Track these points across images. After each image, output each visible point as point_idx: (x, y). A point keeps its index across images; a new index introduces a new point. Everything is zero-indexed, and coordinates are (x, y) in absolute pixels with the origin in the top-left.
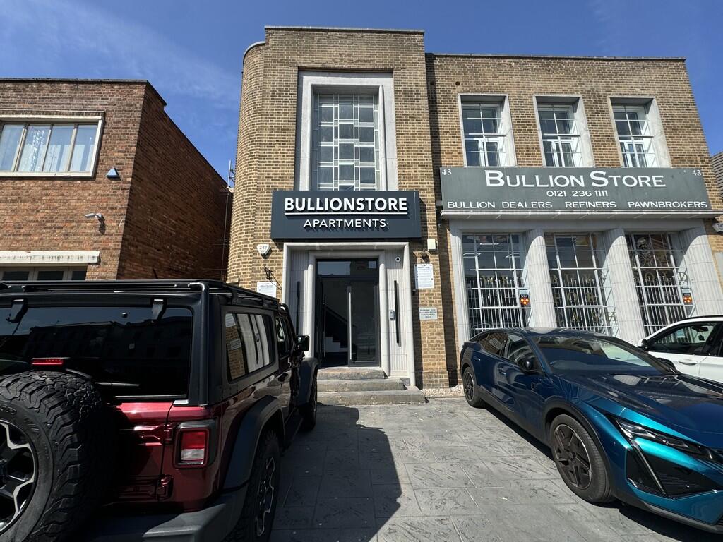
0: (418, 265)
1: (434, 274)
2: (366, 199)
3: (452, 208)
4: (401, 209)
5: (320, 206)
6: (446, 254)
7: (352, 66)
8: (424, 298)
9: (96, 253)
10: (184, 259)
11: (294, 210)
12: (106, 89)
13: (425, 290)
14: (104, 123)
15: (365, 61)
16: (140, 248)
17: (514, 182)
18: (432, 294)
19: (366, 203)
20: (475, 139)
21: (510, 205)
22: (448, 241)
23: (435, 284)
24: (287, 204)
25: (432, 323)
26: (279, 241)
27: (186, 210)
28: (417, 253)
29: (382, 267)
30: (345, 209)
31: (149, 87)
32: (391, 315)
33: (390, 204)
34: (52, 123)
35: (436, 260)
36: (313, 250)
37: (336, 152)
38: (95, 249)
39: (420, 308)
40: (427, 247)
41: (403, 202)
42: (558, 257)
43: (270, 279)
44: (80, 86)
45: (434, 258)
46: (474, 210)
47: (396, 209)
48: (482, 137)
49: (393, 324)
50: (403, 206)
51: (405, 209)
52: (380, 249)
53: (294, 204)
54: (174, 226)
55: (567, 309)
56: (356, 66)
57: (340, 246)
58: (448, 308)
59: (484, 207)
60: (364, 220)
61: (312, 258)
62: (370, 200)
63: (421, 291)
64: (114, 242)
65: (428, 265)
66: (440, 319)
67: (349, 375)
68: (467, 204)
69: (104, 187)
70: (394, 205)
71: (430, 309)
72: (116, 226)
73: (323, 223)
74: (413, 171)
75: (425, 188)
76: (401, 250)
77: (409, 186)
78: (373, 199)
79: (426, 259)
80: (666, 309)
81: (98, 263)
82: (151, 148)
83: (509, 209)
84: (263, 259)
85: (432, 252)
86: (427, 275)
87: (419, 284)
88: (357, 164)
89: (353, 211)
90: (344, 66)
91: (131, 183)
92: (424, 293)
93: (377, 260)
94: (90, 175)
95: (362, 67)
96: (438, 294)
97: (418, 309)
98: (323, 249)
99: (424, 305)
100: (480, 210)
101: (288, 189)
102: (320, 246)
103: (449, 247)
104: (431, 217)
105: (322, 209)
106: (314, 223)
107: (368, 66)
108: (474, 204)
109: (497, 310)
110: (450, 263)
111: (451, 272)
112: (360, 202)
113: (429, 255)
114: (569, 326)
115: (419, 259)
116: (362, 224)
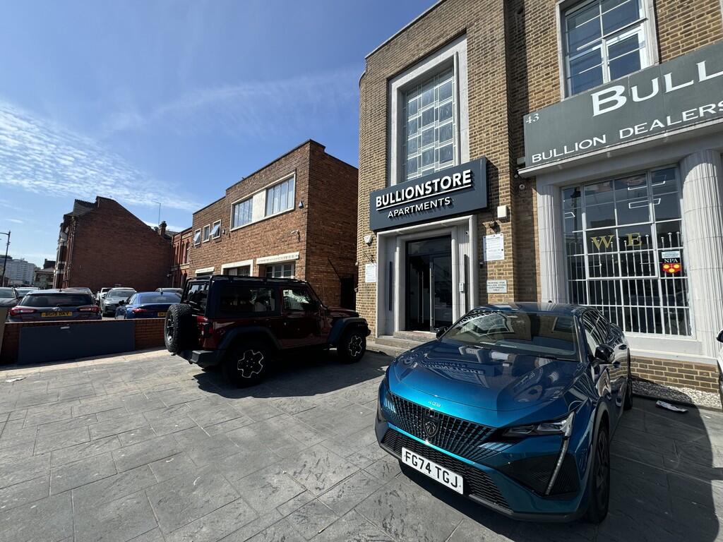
0: (487, 237)
1: (505, 244)
2: (433, 182)
4: (465, 182)
5: (399, 198)
8: (492, 270)
9: (298, 253)
11: (383, 205)
13: (494, 262)
14: (296, 174)
16: (318, 247)
18: (502, 266)
19: (432, 185)
23: (505, 255)
24: (377, 202)
25: (501, 297)
28: (486, 224)
29: (453, 242)
32: (461, 288)
33: (455, 180)
35: (508, 228)
37: (420, 141)
38: (297, 251)
39: (488, 281)
40: (497, 216)
41: (467, 174)
43: (372, 261)
45: (506, 227)
47: (459, 183)
48: (600, 42)
49: (463, 296)
50: (467, 179)
51: (469, 181)
52: (451, 226)
53: (382, 200)
59: (584, 148)
60: (432, 202)
61: (398, 242)
62: (435, 181)
63: (490, 263)
64: (303, 246)
65: (498, 235)
66: (510, 293)
68: (560, 150)
69: (298, 214)
71: (499, 281)
72: (304, 236)
73: (401, 211)
74: (485, 135)
75: (498, 149)
77: (481, 154)
78: (438, 180)
79: (496, 228)
81: (299, 259)
84: (368, 247)
85: (503, 220)
86: (497, 247)
87: (487, 257)
88: (436, 146)
89: (423, 195)
91: (308, 208)
92: (493, 266)
93: (449, 237)
94: (293, 208)
95: (436, 46)
96: (509, 266)
97: (486, 282)
99: (493, 278)
101: (382, 188)
104: (504, 181)
105: (400, 200)
106: (395, 213)
110: (535, 228)
111: (536, 239)
112: (429, 185)
113: (500, 224)
115: (488, 231)
116: (430, 206)
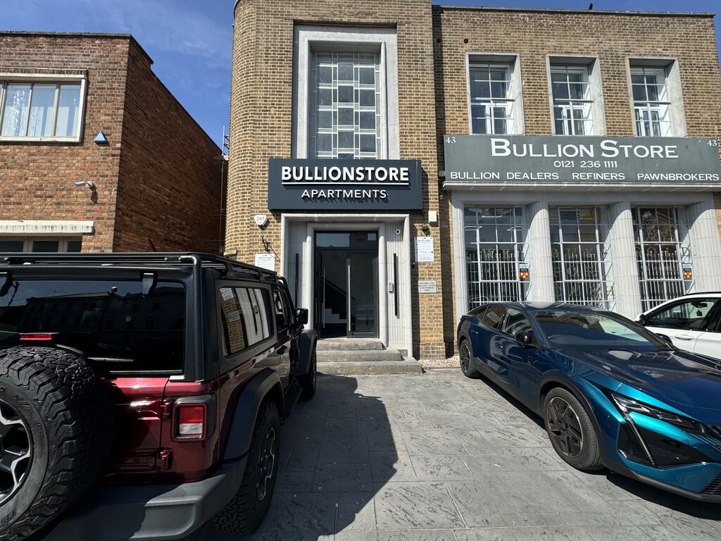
0: (419, 238)
1: (434, 247)
2: (366, 169)
3: (455, 179)
4: (402, 179)
5: (319, 176)
6: (447, 226)
7: (353, 19)
8: (423, 271)
9: (90, 223)
10: (181, 230)
11: (292, 180)
12: (86, 44)
13: (424, 263)
14: (88, 83)
15: (367, 14)
16: (134, 218)
17: (520, 151)
18: (432, 268)
19: (365, 172)
20: (482, 104)
21: (515, 175)
22: (450, 213)
23: (435, 257)
24: (284, 173)
25: (431, 296)
26: (276, 212)
27: (180, 179)
28: (418, 226)
29: (381, 239)
30: (344, 178)
31: (133, 42)
32: (390, 288)
33: (391, 174)
34: (33, 82)
35: (437, 233)
36: (312, 221)
37: (335, 117)
38: (88, 219)
39: (419, 282)
40: (428, 219)
41: (404, 171)
42: (561, 231)
43: (268, 251)
44: (59, 40)
45: (435, 231)
46: (478, 181)
47: (396, 179)
48: (489, 102)
49: (391, 297)
50: (404, 176)
51: (407, 179)
52: (380, 221)
53: (291, 173)
54: (169, 196)
55: (566, 283)
56: (357, 20)
57: (339, 217)
58: (447, 281)
59: (488, 178)
60: (364, 191)
61: (310, 230)
62: (370, 169)
63: (421, 264)
64: (108, 211)
65: (428, 238)
66: (439, 293)
67: (347, 346)
68: (471, 175)
69: (91, 153)
70: (395, 175)
71: (429, 282)
72: (109, 195)
73: (322, 193)
74: (416, 138)
75: (428, 157)
76: (402, 222)
77: (411, 155)
78: (373, 169)
79: (426, 232)
80: (665, 284)
81: (93, 234)
82: (139, 111)
83: (514, 180)
84: (260, 231)
85: (433, 224)
86: (427, 248)
87: (419, 257)
88: (357, 130)
89: (352, 181)
90: (344, 20)
91: (121, 149)
92: (424, 266)
93: (376, 232)
94: (77, 140)
95: (363, 20)
96: (438, 268)
97: (417, 282)
98: (322, 221)
99: (423, 279)
100: (484, 181)
101: (285, 157)
102: (319, 218)
103: (450, 220)
104: (433, 187)
106: (313, 194)
107: (370, 20)
108: (478, 175)
109: (496, 284)
110: (451, 236)
111: (451, 245)
112: (360, 171)
113: (430, 228)
114: (567, 300)
115: (419, 232)
116: (361, 195)
